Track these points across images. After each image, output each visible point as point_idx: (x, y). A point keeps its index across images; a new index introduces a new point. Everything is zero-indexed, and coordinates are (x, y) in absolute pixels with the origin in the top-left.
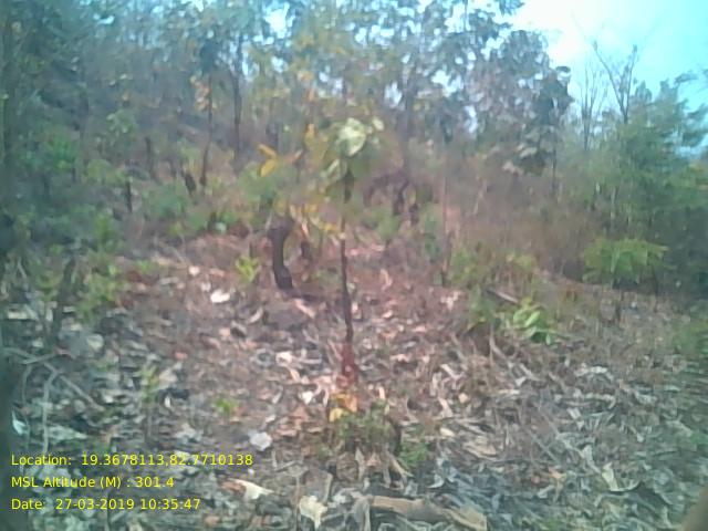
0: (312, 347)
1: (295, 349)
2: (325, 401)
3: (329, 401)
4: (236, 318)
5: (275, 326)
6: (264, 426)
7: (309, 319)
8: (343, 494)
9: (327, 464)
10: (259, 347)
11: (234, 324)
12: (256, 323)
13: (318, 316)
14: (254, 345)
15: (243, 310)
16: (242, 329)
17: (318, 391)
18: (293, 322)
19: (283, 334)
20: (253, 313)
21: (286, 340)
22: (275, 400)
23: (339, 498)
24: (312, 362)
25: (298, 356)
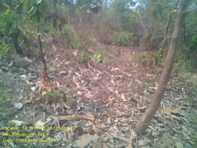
0: (32, 72)
1: (27, 74)
2: (40, 89)
3: (41, 90)
4: (3, 65)
5: (19, 67)
6: (19, 100)
7: (30, 63)
8: (50, 118)
9: (43, 109)
10: (14, 74)
11: (3, 67)
12: (11, 66)
13: (33, 62)
14: (12, 74)
15: (5, 62)
16: (6, 68)
17: (37, 86)
18: (25, 65)
19: (22, 69)
20: (10, 63)
21: (23, 71)
22: (22, 91)
23: (49, 119)
24: (33, 77)
25: (28, 75)
